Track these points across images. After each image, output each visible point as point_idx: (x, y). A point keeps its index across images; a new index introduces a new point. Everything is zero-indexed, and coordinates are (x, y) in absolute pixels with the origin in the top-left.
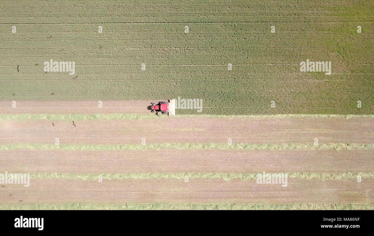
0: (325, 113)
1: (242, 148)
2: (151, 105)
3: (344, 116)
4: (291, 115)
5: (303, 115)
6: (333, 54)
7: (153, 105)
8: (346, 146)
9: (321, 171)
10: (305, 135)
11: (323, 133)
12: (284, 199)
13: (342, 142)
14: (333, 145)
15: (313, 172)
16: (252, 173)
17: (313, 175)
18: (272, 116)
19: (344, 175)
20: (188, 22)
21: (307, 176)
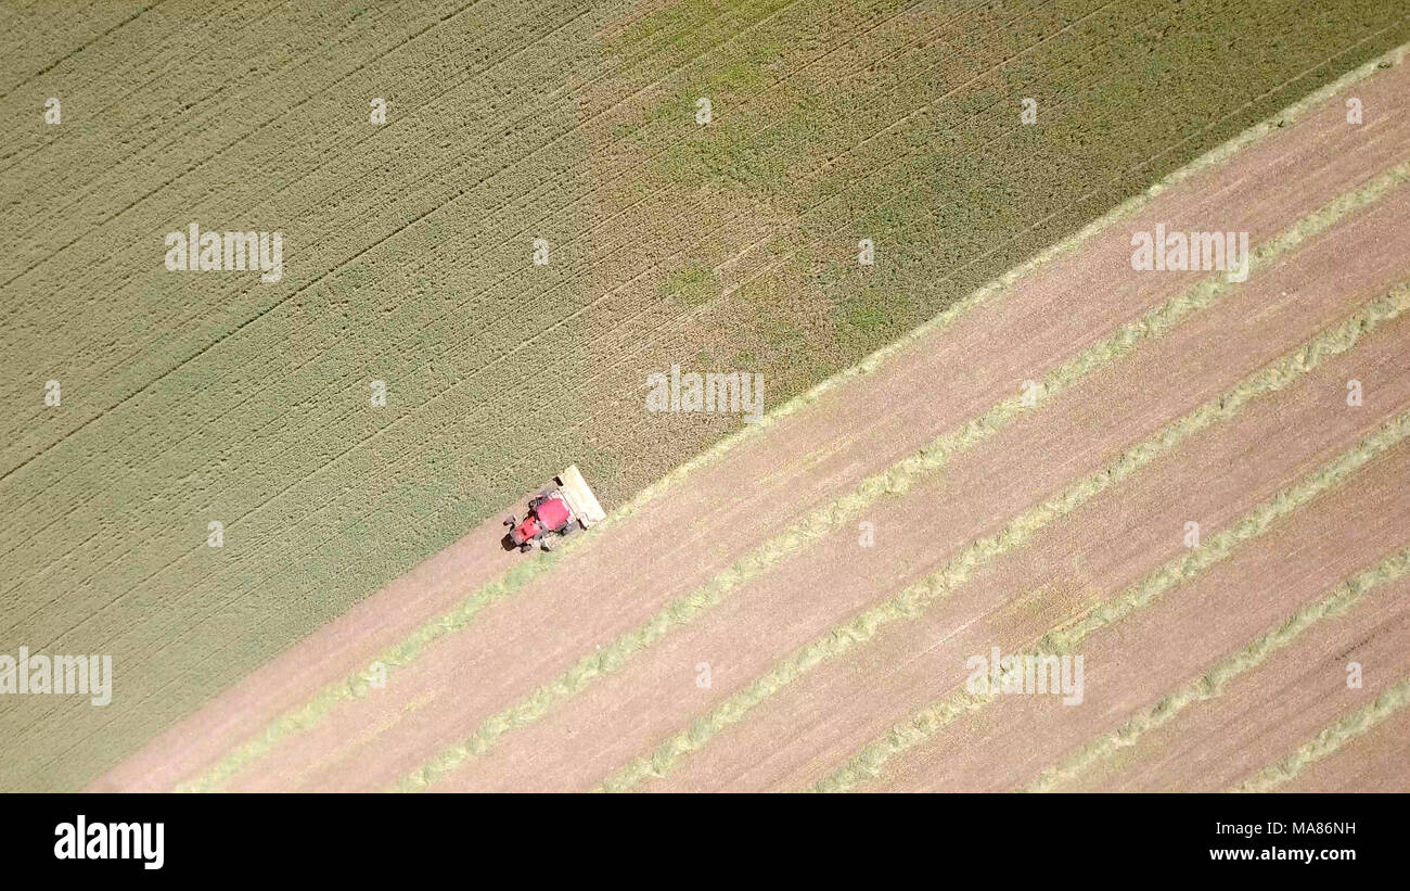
0: (790, 397)
1: (594, 672)
2: (506, 531)
3: (854, 371)
4: (683, 470)
5: (724, 446)
6: (705, 189)
7: (513, 527)
8: (919, 460)
9: (890, 587)
10: (767, 504)
11: (822, 463)
12: (830, 754)
13: (899, 457)
14: (876, 484)
15: (863, 609)
16: (676, 731)
17: (874, 620)
18: (625, 509)
19: (969, 559)
20: (175, 369)
21: (854, 634)
